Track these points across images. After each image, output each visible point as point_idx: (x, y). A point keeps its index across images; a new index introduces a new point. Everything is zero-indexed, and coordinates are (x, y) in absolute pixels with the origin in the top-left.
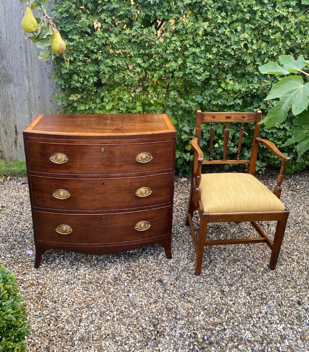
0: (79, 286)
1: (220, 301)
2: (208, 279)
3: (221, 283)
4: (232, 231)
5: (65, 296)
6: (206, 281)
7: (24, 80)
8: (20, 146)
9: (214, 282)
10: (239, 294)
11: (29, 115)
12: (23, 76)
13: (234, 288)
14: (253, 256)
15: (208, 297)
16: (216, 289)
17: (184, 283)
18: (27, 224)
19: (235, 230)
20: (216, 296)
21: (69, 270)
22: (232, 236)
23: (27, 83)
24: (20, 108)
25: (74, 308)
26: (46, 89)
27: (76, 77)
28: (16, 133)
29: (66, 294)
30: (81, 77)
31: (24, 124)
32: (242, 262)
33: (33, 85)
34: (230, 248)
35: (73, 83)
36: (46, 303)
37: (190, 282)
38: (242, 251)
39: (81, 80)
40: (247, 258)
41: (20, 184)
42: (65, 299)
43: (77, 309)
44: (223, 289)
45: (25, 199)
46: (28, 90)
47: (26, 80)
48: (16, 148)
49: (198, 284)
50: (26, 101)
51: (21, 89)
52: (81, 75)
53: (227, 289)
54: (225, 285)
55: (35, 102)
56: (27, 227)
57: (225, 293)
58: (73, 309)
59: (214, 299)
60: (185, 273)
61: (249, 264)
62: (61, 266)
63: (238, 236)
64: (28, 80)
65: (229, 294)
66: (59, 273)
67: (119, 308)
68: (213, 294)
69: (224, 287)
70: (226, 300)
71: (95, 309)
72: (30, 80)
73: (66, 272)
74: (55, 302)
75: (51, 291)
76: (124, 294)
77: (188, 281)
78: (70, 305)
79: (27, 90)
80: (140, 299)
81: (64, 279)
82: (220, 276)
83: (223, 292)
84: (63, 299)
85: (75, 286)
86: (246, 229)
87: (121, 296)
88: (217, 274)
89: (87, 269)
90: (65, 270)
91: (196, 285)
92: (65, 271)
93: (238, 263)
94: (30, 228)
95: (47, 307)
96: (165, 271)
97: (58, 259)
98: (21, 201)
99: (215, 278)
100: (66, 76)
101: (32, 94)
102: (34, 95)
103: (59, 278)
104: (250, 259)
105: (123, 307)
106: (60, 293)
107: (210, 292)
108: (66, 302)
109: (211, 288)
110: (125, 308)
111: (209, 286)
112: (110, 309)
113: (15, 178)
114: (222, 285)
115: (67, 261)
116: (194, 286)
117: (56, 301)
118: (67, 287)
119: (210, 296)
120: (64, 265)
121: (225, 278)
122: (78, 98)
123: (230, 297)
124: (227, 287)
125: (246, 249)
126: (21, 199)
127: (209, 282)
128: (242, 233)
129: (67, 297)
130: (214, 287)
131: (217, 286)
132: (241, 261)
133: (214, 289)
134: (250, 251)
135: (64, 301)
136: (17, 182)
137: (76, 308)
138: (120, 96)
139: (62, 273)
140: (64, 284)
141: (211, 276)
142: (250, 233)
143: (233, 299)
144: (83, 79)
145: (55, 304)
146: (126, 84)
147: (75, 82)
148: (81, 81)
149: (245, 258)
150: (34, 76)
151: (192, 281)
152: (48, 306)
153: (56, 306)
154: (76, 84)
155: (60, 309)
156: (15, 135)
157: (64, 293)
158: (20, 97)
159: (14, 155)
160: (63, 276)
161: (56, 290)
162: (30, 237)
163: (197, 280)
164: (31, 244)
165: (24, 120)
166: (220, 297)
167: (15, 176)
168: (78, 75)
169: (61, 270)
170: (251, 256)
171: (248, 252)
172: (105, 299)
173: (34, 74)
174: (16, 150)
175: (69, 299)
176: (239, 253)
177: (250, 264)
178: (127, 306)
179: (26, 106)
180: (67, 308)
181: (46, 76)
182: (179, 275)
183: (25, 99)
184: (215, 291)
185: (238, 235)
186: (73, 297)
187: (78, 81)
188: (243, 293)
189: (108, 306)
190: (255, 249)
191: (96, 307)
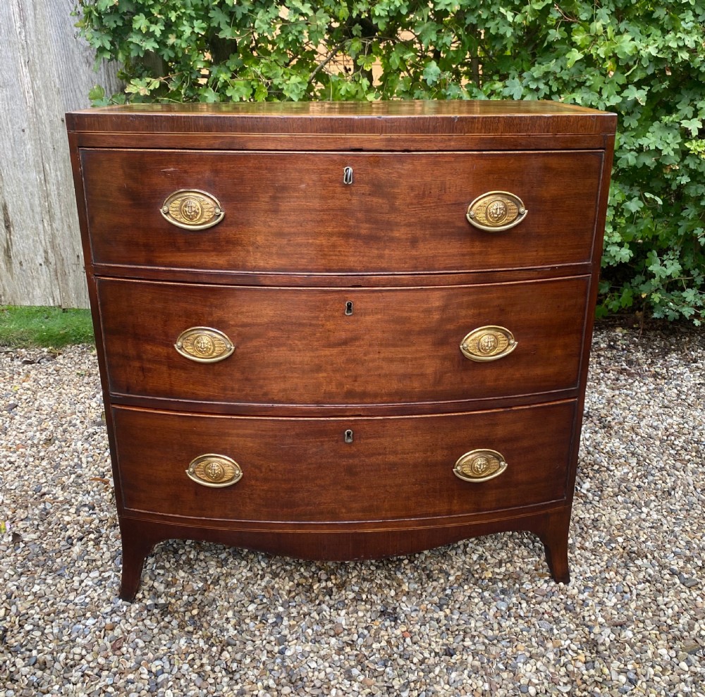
0: (127, 621)
1: (585, 672)
2: (545, 606)
3: (587, 619)
4: (618, 474)
5: (77, 650)
6: (537, 612)
7: (17, 71)
8: (21, 263)
9: (562, 615)
10: (650, 653)
11: (39, 172)
12: (14, 58)
13: (630, 634)
14: (688, 542)
15: (544, 660)
16: (571, 636)
17: (465, 617)
18: (15, 455)
19: (626, 470)
20: (570, 657)
21: (106, 575)
22: (620, 485)
23: (27, 80)
24: (13, 153)
25: (102, 684)
26: (79, 95)
27: (141, 22)
28: (7, 227)
29: (85, 642)
30: (155, 22)
31: (26, 199)
32: (654, 558)
33: (45, 87)
34: (614, 518)
35: (135, 39)
36: (13, 669)
37: (484, 614)
38: (652, 527)
39: (157, 29)
40: (668, 546)
41: (20, 363)
42: (77, 657)
43: (110, 689)
44: (592, 636)
45: (24, 397)
46: (32, 100)
47: (25, 70)
48: (10, 269)
49: (513, 619)
50: (27, 131)
51: (12, 98)
52: (155, 12)
53: (606, 636)
54: (601, 625)
55: (52, 134)
56: (11, 463)
57: (602, 648)
58: (98, 687)
59: (565, 665)
60: (470, 588)
61: (676, 564)
62: (85, 564)
63: (639, 487)
64: (31, 71)
65: (615, 651)
66: (76, 584)
67: (247, 687)
68: (561, 653)
69: (597, 630)
70: (606, 671)
71: (169, 691)
72: (36, 70)
73: (96, 581)
74: (44, 666)
75: (37, 633)
76: (269, 647)
77: (477, 612)
78: (89, 676)
79: (31, 102)
80: (320, 661)
81: (88, 600)
82: (581, 597)
83: (593, 645)
84: (71, 657)
85: (117, 619)
86: (661, 469)
87: (258, 651)
88: (576, 591)
89: (162, 572)
90: (95, 574)
91: (503, 625)
92: (93, 579)
93: (639, 562)
94: (19, 467)
95: (12, 680)
96: (405, 580)
97: (79, 543)
98: (11, 402)
99: (566, 603)
100: (115, 22)
101: (43, 112)
102: (48, 114)
103: (71, 597)
104: (678, 550)
105: (260, 684)
106: (66, 638)
107: (550, 645)
108: (78, 667)
109: (555, 632)
110: (267, 688)
111: (548, 626)
112: (216, 691)
113: (9, 349)
114: (590, 623)
115: (105, 549)
116: (496, 626)
117: (45, 663)
118: (90, 622)
119: (551, 656)
120: (95, 560)
121: (601, 603)
122: (152, 88)
123: (619, 660)
124: (608, 631)
125: (664, 521)
126: (13, 398)
127: (546, 616)
128: (651, 478)
129: (84, 652)
130: (564, 630)
131: (573, 627)
132: (649, 556)
133: (565, 636)
134: (676, 529)
135: (72, 663)
136: (12, 360)
137: (107, 686)
138: (276, 82)
139: (83, 584)
140: (84, 615)
141: (554, 598)
142: (673, 479)
143: (630, 667)
144: (163, 28)
145: (39, 673)
146: (290, 39)
147: (140, 37)
148: (158, 33)
149: (662, 548)
150: (46, 57)
151: (492, 612)
152: (17, 677)
153: (42, 678)
154: (144, 44)
155: (57, 687)
156: (4, 231)
157: (78, 640)
158: (11, 121)
159: (7, 288)
160: (85, 591)
161: (56, 631)
162: (13, 487)
163: (509, 609)
164: (13, 506)
165: (26, 188)
166: (583, 659)
167: (9, 346)
168: (149, 16)
169: (83, 575)
170: (681, 542)
171: (673, 531)
172: (205, 661)
173: (45, 51)
174: (9, 275)
175: (89, 657)
176: (641, 533)
177: (681, 564)
178: (271, 683)
179: (29, 146)
180: (79, 685)
181: (78, 58)
182: (448, 592)
183: (25, 125)
184: (569, 642)
185: (637, 483)
186: (103, 653)
187: (149, 35)
188: (663, 651)
189: (212, 681)
190: (691, 524)
191: (171, 683)
